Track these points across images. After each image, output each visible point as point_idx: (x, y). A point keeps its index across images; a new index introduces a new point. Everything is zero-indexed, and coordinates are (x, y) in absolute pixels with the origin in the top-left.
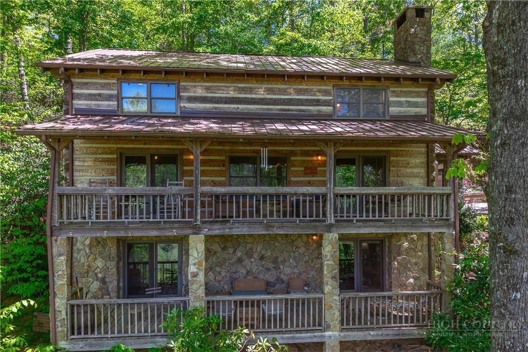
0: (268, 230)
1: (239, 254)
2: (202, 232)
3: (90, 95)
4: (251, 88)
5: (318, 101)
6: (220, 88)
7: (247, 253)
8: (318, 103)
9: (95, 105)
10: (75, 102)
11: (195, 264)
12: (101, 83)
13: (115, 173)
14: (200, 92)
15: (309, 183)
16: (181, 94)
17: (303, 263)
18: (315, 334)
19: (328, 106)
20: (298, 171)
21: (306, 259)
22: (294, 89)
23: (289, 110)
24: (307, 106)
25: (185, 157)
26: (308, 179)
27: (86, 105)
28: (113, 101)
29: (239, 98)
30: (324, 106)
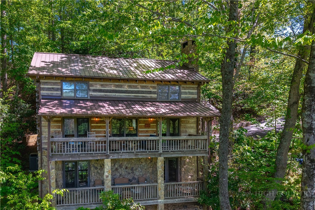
0: (136, 156)
1: (116, 166)
2: (110, 158)
3: (48, 88)
4: (121, 85)
5: (151, 91)
6: (108, 85)
7: (120, 166)
8: (150, 92)
9: (51, 93)
10: (41, 92)
11: (107, 172)
12: (53, 82)
13: (60, 127)
14: (99, 87)
15: (147, 131)
16: (90, 88)
17: (144, 170)
18: (155, 201)
19: (155, 94)
20: (142, 125)
21: (145, 168)
22: (140, 86)
23: (138, 96)
24: (146, 94)
25: (92, 119)
26: (146, 129)
27: (47, 93)
28: (59, 91)
29: (116, 90)
30: (153, 94)
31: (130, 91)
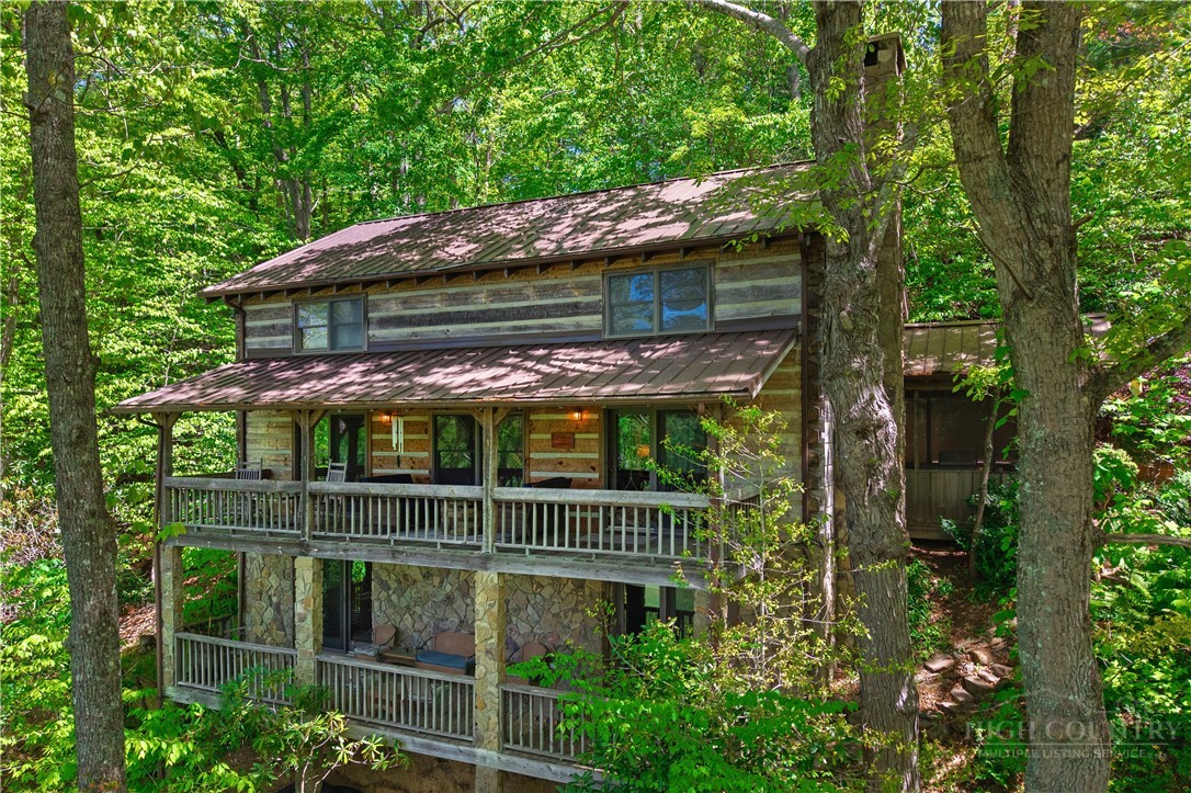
3: (263, 328)
4: (466, 294)
5: (576, 305)
6: (425, 298)
7: (459, 589)
9: (269, 342)
10: (247, 340)
12: (275, 308)
14: (395, 310)
15: (561, 463)
16: (370, 315)
17: (550, 616)
18: (461, 748)
19: (594, 313)
20: (542, 440)
21: (555, 609)
22: (534, 287)
23: (526, 328)
24: (557, 317)
25: (376, 419)
26: (559, 455)
27: (260, 343)
28: (287, 334)
30: (585, 314)
31: (497, 310)
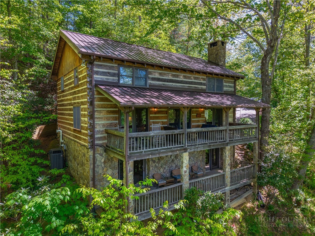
0: (209, 147)
3: (103, 72)
4: (177, 75)
6: (166, 74)
8: (201, 84)
9: (106, 78)
10: (95, 76)
11: (185, 167)
12: (109, 66)
13: (117, 119)
14: (157, 76)
15: (198, 121)
16: (149, 76)
19: (205, 85)
20: (194, 115)
22: (193, 77)
23: (191, 87)
24: (198, 85)
25: (151, 110)
26: (198, 119)
27: (101, 78)
28: (115, 77)
29: (173, 80)
30: (203, 85)
31: (185, 81)
